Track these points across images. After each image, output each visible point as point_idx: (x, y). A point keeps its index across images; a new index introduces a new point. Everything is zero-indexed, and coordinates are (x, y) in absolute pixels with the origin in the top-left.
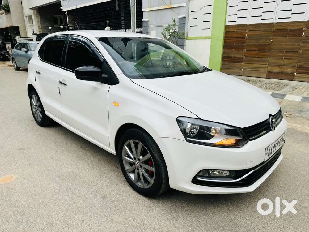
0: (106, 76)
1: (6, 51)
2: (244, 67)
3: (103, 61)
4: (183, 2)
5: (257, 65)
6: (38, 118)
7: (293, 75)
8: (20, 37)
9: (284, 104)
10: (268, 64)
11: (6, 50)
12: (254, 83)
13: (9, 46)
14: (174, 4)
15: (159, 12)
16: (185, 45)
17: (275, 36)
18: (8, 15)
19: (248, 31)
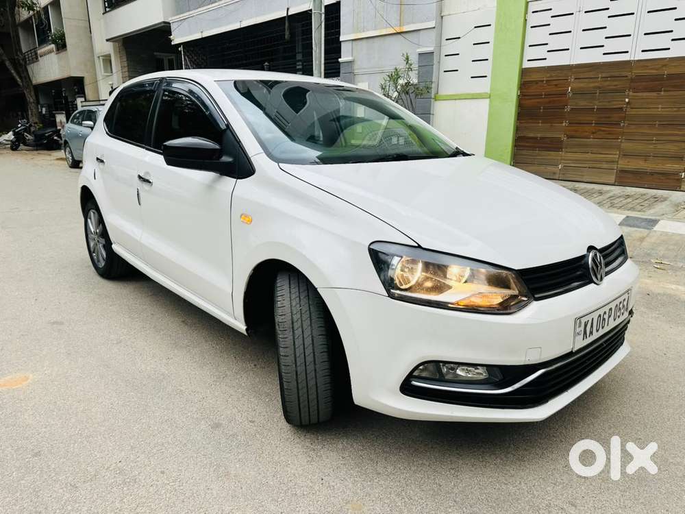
0: (230, 159)
1: (54, 129)
2: (564, 160)
3: (225, 127)
4: (428, 20)
5: (593, 155)
6: (99, 261)
7: (676, 178)
8: (86, 101)
9: (653, 240)
10: (618, 153)
11: (56, 127)
12: (587, 194)
13: (60, 118)
14: (408, 23)
15: (377, 42)
16: (432, 113)
17: (636, 90)
18: (62, 54)
19: (573, 80)
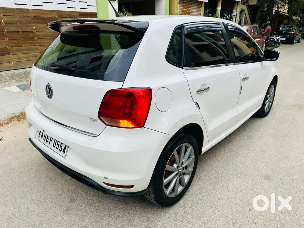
2: (14, 59)
5: (28, 54)
10: (38, 52)
17: (36, 23)
